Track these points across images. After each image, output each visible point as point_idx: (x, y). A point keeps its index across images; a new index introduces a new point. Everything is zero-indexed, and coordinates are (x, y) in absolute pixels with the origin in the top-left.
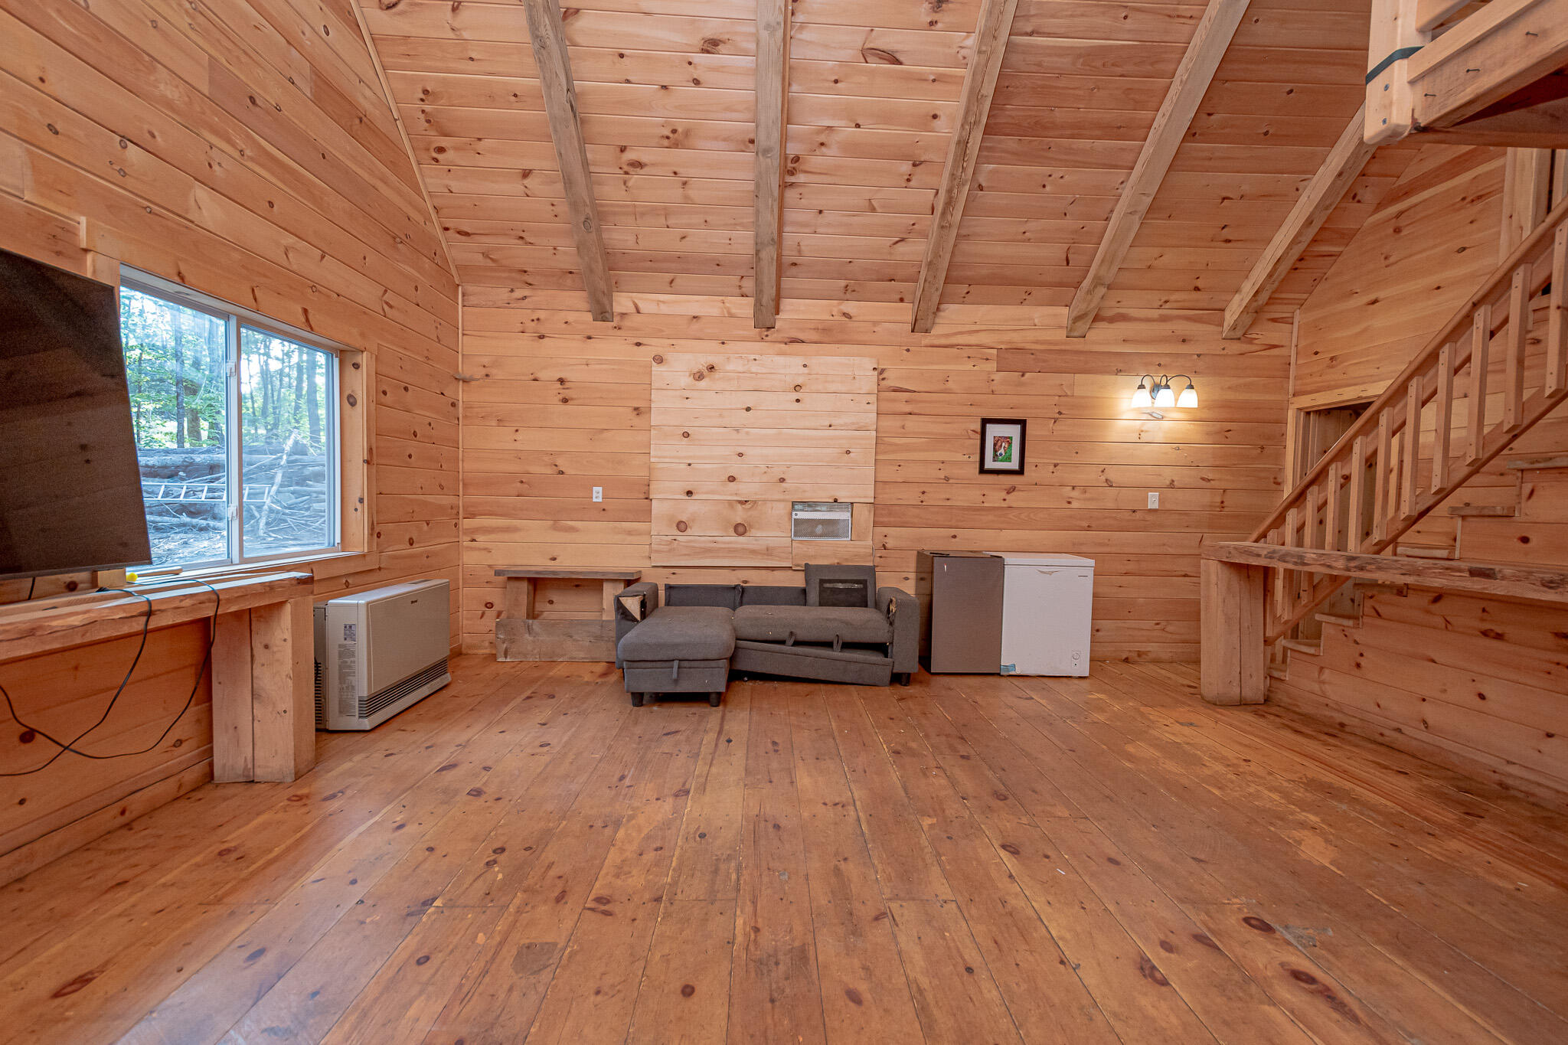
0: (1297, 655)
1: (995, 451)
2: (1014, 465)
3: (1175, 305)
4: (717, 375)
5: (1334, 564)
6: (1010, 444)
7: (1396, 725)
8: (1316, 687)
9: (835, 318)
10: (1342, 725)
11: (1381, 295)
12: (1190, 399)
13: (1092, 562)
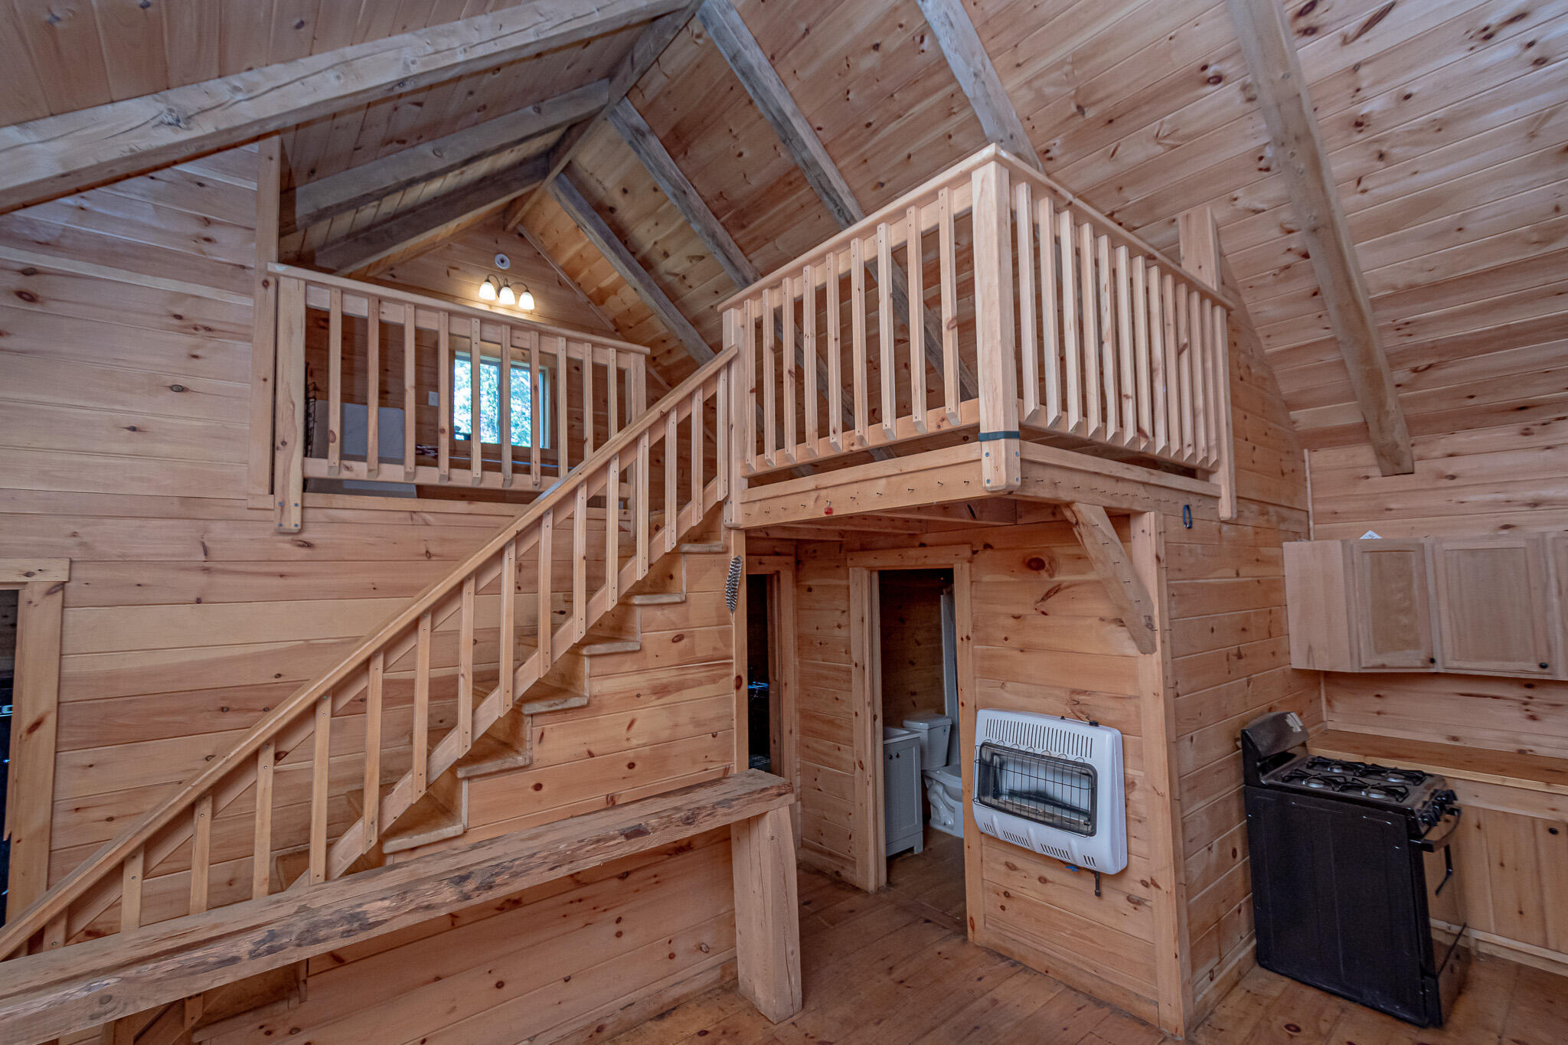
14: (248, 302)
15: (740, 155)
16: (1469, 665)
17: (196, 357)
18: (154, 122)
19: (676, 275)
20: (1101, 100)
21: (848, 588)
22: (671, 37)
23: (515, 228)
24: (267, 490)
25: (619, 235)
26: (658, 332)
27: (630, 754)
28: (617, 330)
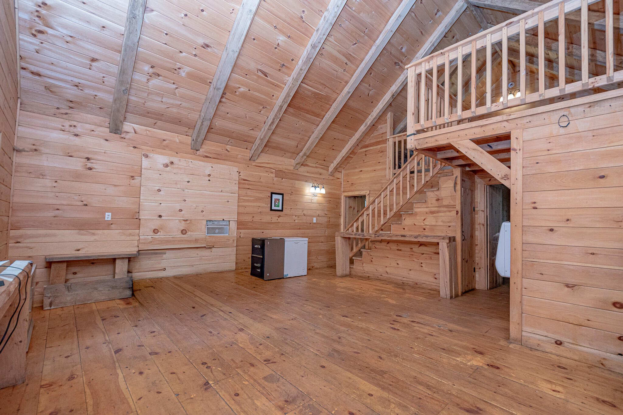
0: (356, 261)
1: (275, 203)
2: (280, 208)
3: (319, 164)
4: (174, 166)
5: (372, 236)
6: (279, 201)
7: (381, 274)
8: (362, 268)
9: (223, 151)
10: (369, 277)
11: (363, 169)
12: (323, 191)
13: (307, 239)
27: (424, 227)
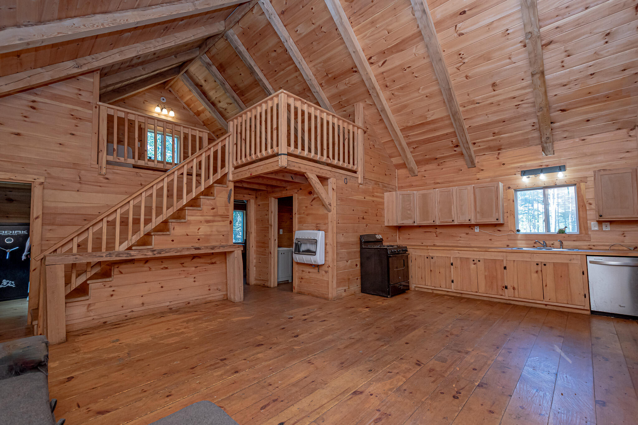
7: (130, 310)
14: (91, 112)
15: (241, 74)
16: (423, 223)
17: (77, 126)
18: (73, 67)
19: (224, 108)
20: (331, 73)
21: (269, 204)
22: (217, 40)
23: (168, 89)
24: (96, 163)
25: (204, 94)
26: (218, 127)
27: (199, 237)
28: (204, 125)
